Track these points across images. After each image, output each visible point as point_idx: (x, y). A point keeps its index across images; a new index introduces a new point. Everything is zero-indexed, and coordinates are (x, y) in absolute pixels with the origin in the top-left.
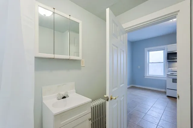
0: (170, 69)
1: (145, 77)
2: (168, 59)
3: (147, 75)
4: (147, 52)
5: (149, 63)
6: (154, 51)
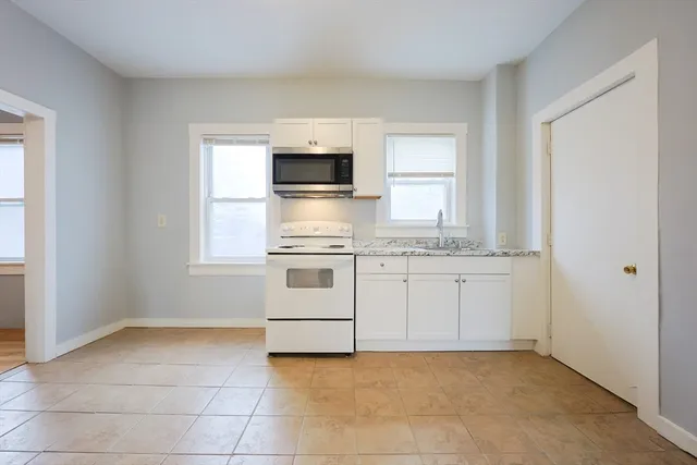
0: (286, 226)
1: (192, 271)
2: (275, 183)
3: (202, 261)
4: (202, 146)
5: (211, 200)
6: (230, 142)
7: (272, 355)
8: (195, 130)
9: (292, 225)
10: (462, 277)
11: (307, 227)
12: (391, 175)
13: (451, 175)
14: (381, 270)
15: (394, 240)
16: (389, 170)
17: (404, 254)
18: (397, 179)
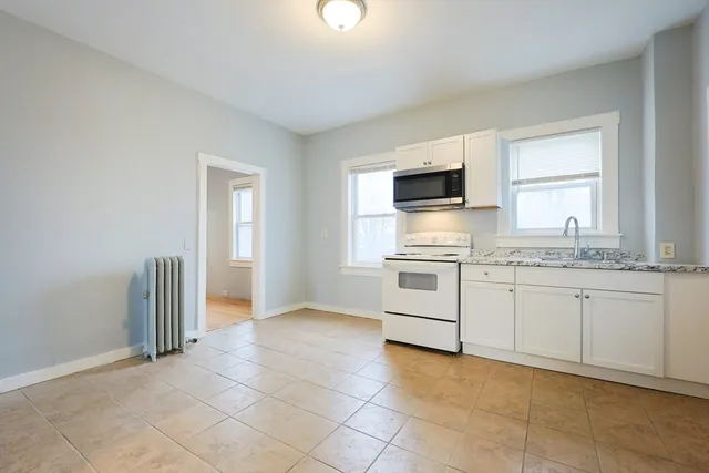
0: (409, 236)
1: (343, 272)
2: (395, 201)
4: (350, 177)
5: (356, 217)
6: (369, 170)
7: (388, 341)
8: (345, 165)
9: (414, 236)
10: (586, 293)
11: (426, 237)
12: (515, 183)
13: (596, 175)
14: (485, 278)
15: (518, 250)
16: (513, 177)
17: (509, 264)
18: (522, 186)
